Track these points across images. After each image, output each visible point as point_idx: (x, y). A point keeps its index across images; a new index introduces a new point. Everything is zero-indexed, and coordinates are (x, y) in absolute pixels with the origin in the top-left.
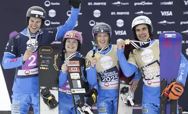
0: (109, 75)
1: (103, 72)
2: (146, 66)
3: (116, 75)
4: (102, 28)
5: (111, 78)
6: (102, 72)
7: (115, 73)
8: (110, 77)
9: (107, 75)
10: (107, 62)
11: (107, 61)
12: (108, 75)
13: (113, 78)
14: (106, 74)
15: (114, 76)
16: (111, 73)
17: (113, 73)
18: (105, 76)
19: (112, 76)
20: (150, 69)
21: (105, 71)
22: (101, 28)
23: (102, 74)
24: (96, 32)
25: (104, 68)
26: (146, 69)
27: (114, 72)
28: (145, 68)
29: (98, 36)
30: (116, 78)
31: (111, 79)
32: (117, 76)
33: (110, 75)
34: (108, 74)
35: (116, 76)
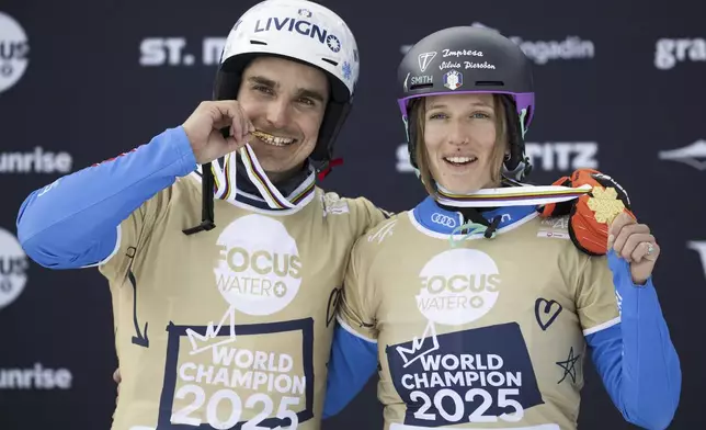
0: (454, 373)
1: (417, 346)
2: (225, 331)
3: (505, 386)
4: (453, 59)
5: (470, 396)
6: (409, 345)
7: (502, 371)
8: (462, 391)
9: (441, 371)
10: (458, 284)
11: (464, 279)
12: (448, 376)
13: (479, 400)
14: (436, 367)
15: (493, 391)
16: (466, 360)
17: (484, 362)
18: (429, 374)
19: (477, 384)
20: (245, 358)
21: (428, 343)
22: (447, 60)
23: (409, 357)
24: (413, 87)
25: (426, 321)
26: (215, 346)
27: (495, 362)
28: (210, 342)
29: (430, 113)
30: (502, 403)
31: (470, 407)
32: (508, 397)
33: (459, 374)
34: (450, 362)
35: (502, 393)
